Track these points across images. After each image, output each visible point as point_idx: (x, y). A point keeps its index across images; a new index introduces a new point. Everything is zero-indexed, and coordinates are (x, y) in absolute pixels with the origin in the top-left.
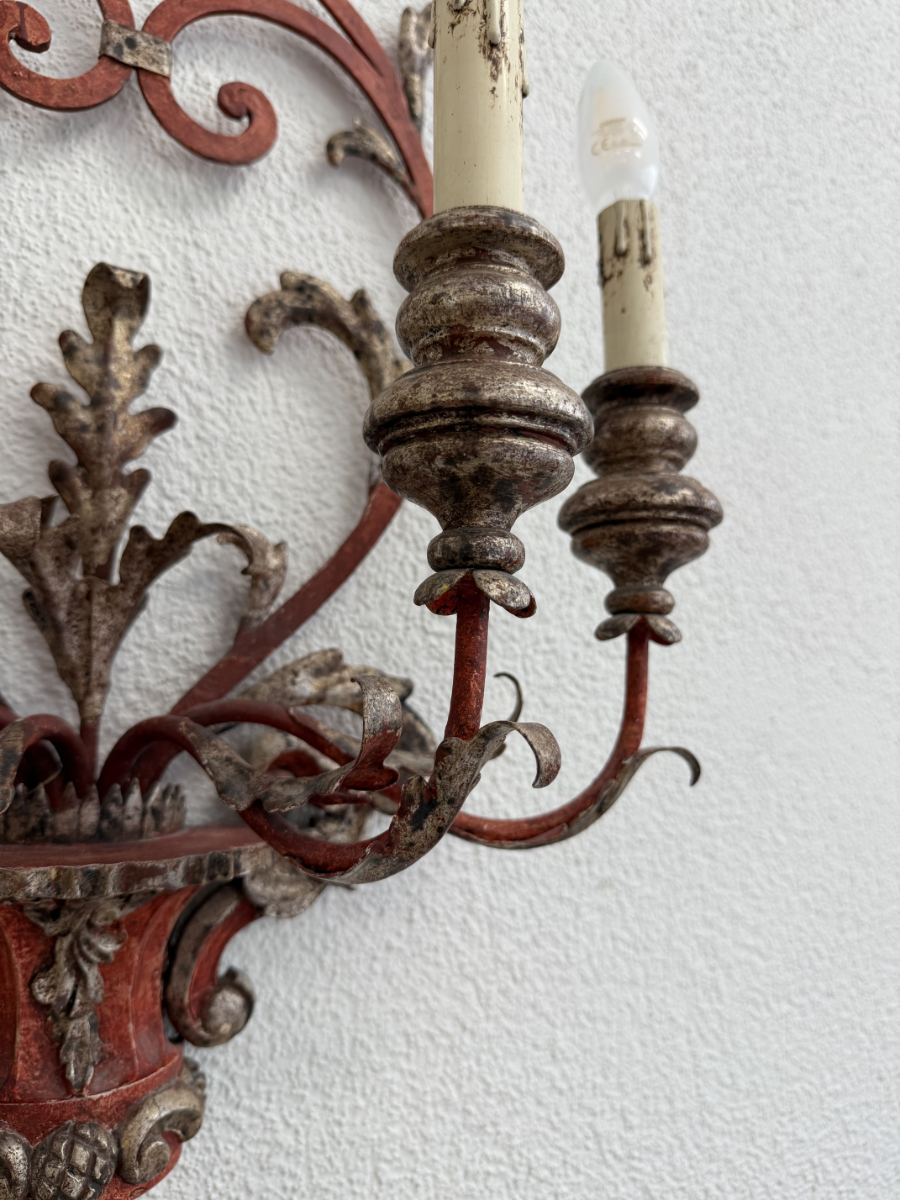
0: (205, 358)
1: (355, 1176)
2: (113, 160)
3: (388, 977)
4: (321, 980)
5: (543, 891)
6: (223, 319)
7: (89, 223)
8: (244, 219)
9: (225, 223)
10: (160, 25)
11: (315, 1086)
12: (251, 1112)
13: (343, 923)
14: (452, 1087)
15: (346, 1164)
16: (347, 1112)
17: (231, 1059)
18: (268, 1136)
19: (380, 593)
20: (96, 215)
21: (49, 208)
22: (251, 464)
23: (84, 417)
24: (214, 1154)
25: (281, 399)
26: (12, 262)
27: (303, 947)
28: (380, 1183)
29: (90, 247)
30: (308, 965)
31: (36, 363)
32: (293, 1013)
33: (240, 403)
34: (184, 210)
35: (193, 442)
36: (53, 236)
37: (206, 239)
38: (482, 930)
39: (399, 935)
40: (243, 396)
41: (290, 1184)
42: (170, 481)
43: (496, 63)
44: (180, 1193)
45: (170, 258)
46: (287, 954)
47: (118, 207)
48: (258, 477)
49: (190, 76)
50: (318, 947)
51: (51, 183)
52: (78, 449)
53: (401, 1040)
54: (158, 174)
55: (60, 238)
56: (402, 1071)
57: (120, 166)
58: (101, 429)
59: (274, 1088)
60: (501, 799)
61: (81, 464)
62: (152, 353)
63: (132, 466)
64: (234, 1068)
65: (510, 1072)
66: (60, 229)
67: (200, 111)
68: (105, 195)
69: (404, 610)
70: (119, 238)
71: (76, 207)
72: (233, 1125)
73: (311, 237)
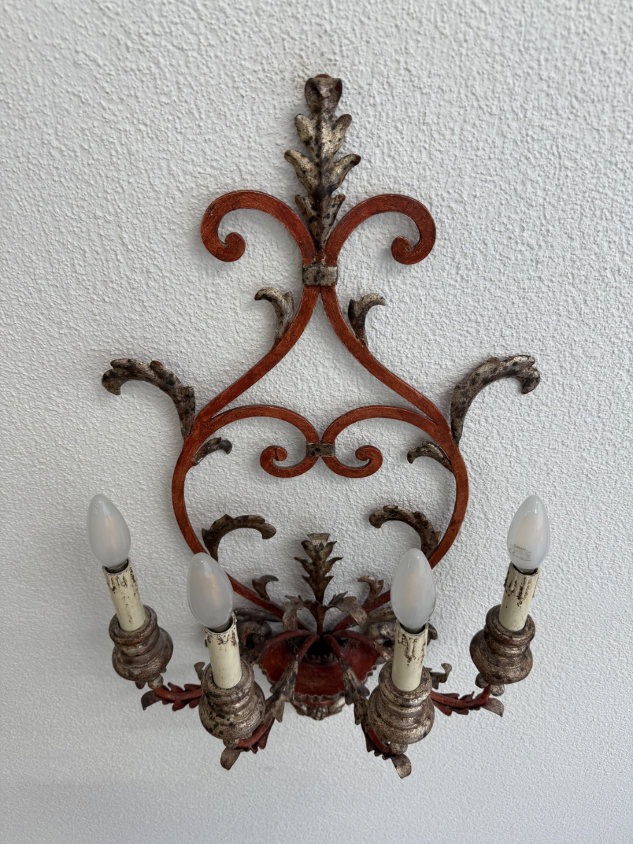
0: (356, 524)
7: (309, 491)
10: (329, 437)
20: (312, 489)
21: (295, 490)
29: (311, 498)
36: (297, 497)
55: (299, 497)
63: (328, 575)
67: (351, 444)
70: (321, 494)
71: (304, 487)
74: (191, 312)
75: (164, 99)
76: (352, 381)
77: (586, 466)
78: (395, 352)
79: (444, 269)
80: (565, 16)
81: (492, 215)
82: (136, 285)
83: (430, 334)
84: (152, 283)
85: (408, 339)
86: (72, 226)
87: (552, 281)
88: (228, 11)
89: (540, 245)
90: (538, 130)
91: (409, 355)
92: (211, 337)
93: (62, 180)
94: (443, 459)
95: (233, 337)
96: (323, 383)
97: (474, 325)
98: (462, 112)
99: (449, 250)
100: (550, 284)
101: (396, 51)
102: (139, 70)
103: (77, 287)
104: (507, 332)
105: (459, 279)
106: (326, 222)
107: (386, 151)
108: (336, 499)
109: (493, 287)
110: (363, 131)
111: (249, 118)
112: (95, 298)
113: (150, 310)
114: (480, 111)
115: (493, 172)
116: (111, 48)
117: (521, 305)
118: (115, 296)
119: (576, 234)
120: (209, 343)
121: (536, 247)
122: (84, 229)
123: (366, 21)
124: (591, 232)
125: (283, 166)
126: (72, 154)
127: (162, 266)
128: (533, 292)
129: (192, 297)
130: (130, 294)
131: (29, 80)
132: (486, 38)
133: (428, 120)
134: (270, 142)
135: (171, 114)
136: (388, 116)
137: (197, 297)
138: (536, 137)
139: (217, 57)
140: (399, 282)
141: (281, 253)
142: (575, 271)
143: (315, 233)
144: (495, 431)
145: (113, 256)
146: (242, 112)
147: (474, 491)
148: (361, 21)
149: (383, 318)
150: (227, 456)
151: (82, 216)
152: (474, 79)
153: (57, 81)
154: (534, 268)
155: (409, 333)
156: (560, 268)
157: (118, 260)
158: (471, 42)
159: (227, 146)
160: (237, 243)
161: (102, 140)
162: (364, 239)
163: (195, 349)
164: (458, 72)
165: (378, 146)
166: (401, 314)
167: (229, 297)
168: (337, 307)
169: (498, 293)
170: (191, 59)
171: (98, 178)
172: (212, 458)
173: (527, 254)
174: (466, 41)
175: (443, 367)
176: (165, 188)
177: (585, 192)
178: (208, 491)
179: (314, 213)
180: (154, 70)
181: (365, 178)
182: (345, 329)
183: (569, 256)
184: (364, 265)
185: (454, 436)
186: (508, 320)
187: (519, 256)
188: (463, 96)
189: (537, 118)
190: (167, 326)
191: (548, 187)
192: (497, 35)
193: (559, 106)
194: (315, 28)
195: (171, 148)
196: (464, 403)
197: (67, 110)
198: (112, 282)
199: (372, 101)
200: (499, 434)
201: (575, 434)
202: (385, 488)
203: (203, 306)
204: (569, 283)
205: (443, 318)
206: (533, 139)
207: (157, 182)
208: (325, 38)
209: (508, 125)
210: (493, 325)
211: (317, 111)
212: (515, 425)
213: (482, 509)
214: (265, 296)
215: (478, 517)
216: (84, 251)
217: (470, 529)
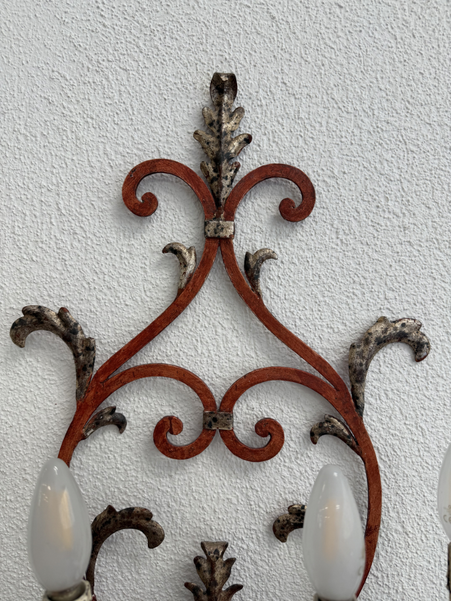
0: (258, 540)
2: (214, 458)
6: (265, 520)
7: (205, 489)
8: (273, 470)
9: (264, 474)
10: (226, 404)
20: (208, 485)
21: (190, 486)
22: (279, 582)
23: (204, 598)
25: (293, 552)
26: (177, 513)
29: (207, 499)
31: (189, 553)
33: (274, 556)
34: (245, 473)
36: (192, 498)
37: (256, 484)
42: (245, 594)
47: (217, 478)
48: (282, 589)
49: (245, 406)
51: (190, 475)
55: (195, 498)
57: (216, 460)
66: (194, 494)
67: (250, 423)
68: (211, 475)
70: (218, 493)
71: (200, 483)
73: (306, 471)
74: (106, 271)
75: (108, 101)
76: (249, 345)
78: (289, 314)
79: (325, 234)
80: (389, 51)
81: (360, 187)
82: (62, 245)
83: (319, 296)
84: (76, 243)
85: (300, 300)
86: (21, 194)
87: (421, 246)
88: (160, 47)
89: (404, 214)
90: (384, 124)
91: (302, 317)
92: (120, 295)
93: (22, 157)
94: (349, 437)
95: (140, 296)
96: (222, 346)
97: (359, 287)
98: (326, 111)
99: (328, 217)
100: (419, 249)
101: (275, 71)
102: (94, 82)
103: (12, 247)
104: (390, 295)
105: (339, 243)
106: (225, 183)
107: (271, 138)
108: (234, 501)
109: (370, 250)
110: (253, 123)
111: (169, 114)
112: (25, 257)
113: (70, 268)
114: (339, 111)
115: (355, 154)
116: (77, 69)
117: (398, 268)
118: (42, 255)
119: (431, 204)
120: (118, 301)
121: (401, 215)
122: (29, 196)
123: (253, 53)
124: (444, 203)
125: (192, 148)
126: (34, 139)
127: (87, 228)
128: (405, 256)
129: (108, 257)
130: (55, 254)
131: (15, 89)
132: (337, 64)
133: (302, 115)
134: (184, 131)
135: (112, 111)
136: (271, 113)
137: (113, 257)
138: (384, 129)
139: (149, 74)
140: (287, 245)
141: (188, 218)
142: (439, 237)
143: (215, 192)
144: (397, 409)
145: (48, 220)
146: (164, 110)
148: (250, 53)
149: (276, 278)
150: (120, 437)
151: (31, 186)
152: (332, 89)
153: (35, 89)
154: (402, 233)
155: (300, 294)
156: (425, 234)
157: (51, 223)
158: (327, 67)
159: (150, 133)
160: (151, 200)
161: (58, 129)
162: (256, 207)
163: (104, 308)
164: (319, 84)
165: (265, 134)
166: (292, 275)
167: (141, 257)
168: (234, 259)
169: (376, 256)
170: (131, 76)
171: (49, 156)
172: (104, 440)
173: (394, 220)
174: (323, 65)
175: (336, 330)
176: (99, 164)
177: (431, 170)
178: (95, 486)
179: (215, 175)
180: (104, 82)
181: (256, 158)
182: (242, 280)
183: (430, 223)
184: (257, 229)
185: (357, 407)
186: (389, 283)
187: (388, 224)
188: (325, 100)
189: (382, 115)
190: (82, 284)
191: (401, 166)
192: (345, 62)
193: (397, 108)
194: (218, 57)
195: (108, 135)
196: (361, 364)
197: (37, 108)
198: (42, 242)
199: (259, 103)
200: (401, 413)
202: (289, 486)
203: (117, 266)
204: (436, 248)
205: (330, 280)
206: (382, 130)
207: (94, 160)
208: (225, 63)
209: (362, 120)
210: (376, 288)
211: (218, 105)
212: (416, 401)
213: (399, 517)
214: (171, 250)
215: (396, 530)
216: (25, 215)
217: (389, 549)
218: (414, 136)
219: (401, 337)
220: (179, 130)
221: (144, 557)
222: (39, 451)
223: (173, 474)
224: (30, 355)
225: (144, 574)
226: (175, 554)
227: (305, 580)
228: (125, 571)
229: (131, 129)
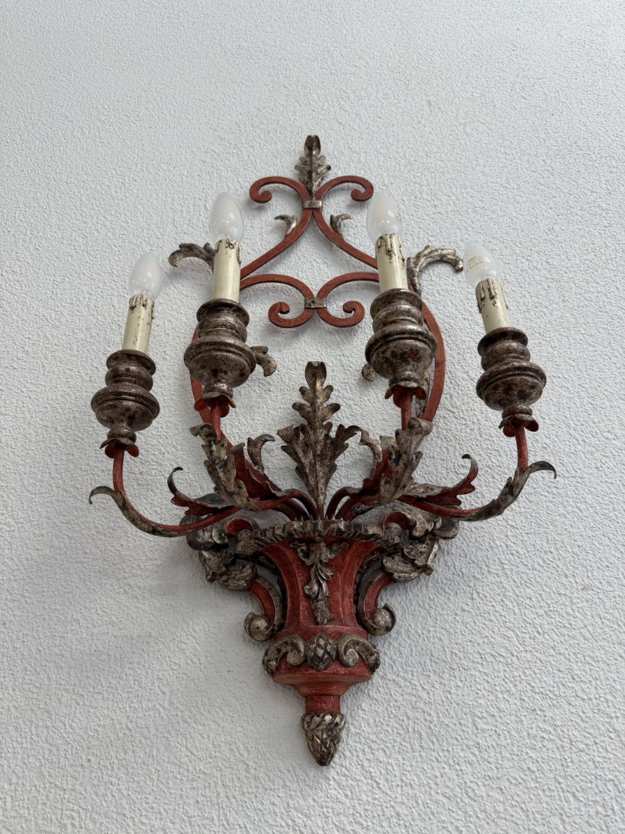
1: (462, 721)
3: (465, 624)
4: (430, 622)
5: (548, 590)
8: (359, 343)
10: (322, 294)
11: (435, 671)
12: (405, 679)
13: (437, 597)
14: (511, 685)
15: (457, 715)
16: (453, 688)
17: (392, 653)
18: (414, 692)
19: (432, 460)
22: (371, 420)
23: (309, 409)
24: (389, 696)
27: (420, 606)
28: (477, 729)
30: (423, 614)
32: (419, 635)
33: (365, 401)
35: (349, 417)
37: (346, 353)
38: (514, 606)
39: (467, 605)
40: (366, 399)
41: (428, 718)
43: (391, 256)
44: (376, 711)
45: (335, 361)
46: (413, 608)
48: (374, 425)
49: (335, 306)
50: (427, 606)
52: (307, 419)
53: (478, 656)
54: (328, 338)
56: (480, 672)
58: (314, 411)
59: (415, 670)
60: (512, 545)
61: (309, 424)
62: (330, 388)
63: (326, 422)
64: (394, 657)
65: (545, 682)
66: (299, 362)
69: (445, 466)
72: (397, 684)
75: (241, 160)
77: (534, 325)
81: (402, 189)
88: (273, 137)
90: (414, 162)
98: (376, 158)
100: (447, 215)
102: (232, 153)
104: (432, 239)
106: (315, 185)
114: (385, 158)
115: (398, 175)
116: (222, 148)
117: (434, 225)
121: (432, 200)
122: (186, 203)
126: (192, 177)
128: (439, 219)
131: (183, 157)
132: (381, 139)
138: (414, 164)
139: (267, 148)
143: (309, 189)
147: (450, 352)
152: (379, 149)
154: (434, 209)
157: (200, 215)
158: (375, 140)
160: (267, 195)
161: (208, 172)
164: (371, 147)
168: (323, 220)
169: (418, 220)
170: (256, 149)
171: (202, 184)
173: (428, 203)
174: (373, 140)
179: (308, 180)
180: (239, 152)
183: (452, 203)
186: (429, 233)
188: (375, 154)
189: (412, 158)
191: (428, 179)
192: (385, 138)
193: (420, 155)
197: (196, 165)
198: (193, 224)
200: (452, 303)
201: (511, 300)
209: (399, 161)
210: (421, 236)
211: (310, 155)
212: (461, 295)
213: (464, 369)
214: (282, 218)
215: (463, 378)
216: (183, 211)
217: (460, 392)
218: (433, 165)
219: (442, 260)
220: (285, 170)
221: (258, 408)
222: (178, 340)
223: (282, 349)
224: (178, 283)
225: (258, 420)
226: (283, 404)
227: (393, 417)
228: (241, 418)
229: (255, 171)
